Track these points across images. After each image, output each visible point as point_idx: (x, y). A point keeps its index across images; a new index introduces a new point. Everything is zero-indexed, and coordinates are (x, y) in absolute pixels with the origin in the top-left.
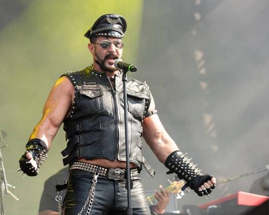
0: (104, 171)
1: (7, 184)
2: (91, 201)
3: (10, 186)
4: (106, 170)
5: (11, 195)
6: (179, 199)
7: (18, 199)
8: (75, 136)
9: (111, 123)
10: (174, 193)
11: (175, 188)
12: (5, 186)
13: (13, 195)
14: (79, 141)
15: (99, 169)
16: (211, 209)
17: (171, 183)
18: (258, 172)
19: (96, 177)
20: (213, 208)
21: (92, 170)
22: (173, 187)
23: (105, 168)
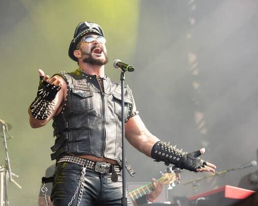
0: (91, 164)
1: (11, 173)
2: (81, 191)
3: (14, 175)
4: (93, 163)
5: (14, 183)
6: (171, 190)
7: (21, 188)
8: (64, 133)
9: (99, 123)
10: (166, 184)
11: (167, 179)
12: (9, 175)
13: (16, 183)
14: (67, 138)
15: (86, 162)
16: (199, 200)
17: (163, 174)
18: (244, 168)
19: (84, 169)
20: (201, 200)
21: (80, 163)
22: (165, 178)
23: (92, 162)
